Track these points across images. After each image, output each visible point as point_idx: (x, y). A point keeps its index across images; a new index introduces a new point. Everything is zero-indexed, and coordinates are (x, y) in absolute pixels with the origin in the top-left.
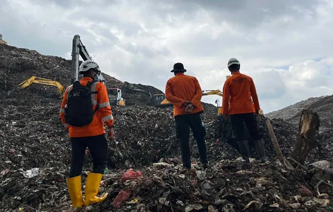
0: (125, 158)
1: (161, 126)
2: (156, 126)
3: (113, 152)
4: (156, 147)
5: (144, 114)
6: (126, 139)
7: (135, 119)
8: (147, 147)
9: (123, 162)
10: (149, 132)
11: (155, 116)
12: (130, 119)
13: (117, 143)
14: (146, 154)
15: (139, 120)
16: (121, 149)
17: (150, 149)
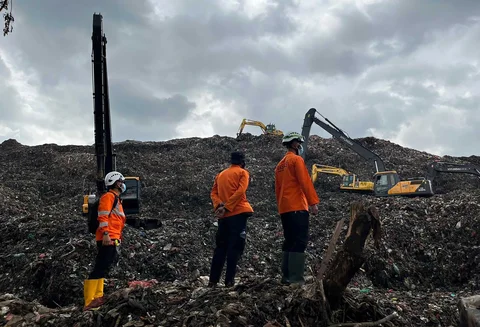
0: (404, 275)
1: (467, 225)
2: (459, 224)
3: (384, 264)
4: (457, 259)
5: (440, 207)
6: (405, 245)
7: (422, 215)
8: (441, 258)
9: (401, 280)
10: (446, 235)
11: (458, 208)
12: (412, 216)
13: (390, 251)
14: (439, 269)
15: (431, 216)
16: (398, 259)
17: (446, 262)
